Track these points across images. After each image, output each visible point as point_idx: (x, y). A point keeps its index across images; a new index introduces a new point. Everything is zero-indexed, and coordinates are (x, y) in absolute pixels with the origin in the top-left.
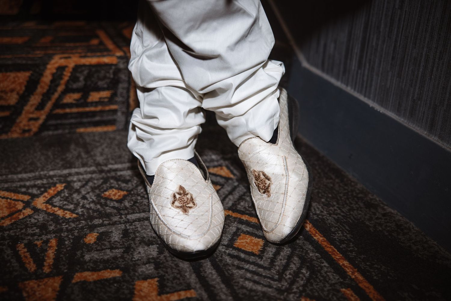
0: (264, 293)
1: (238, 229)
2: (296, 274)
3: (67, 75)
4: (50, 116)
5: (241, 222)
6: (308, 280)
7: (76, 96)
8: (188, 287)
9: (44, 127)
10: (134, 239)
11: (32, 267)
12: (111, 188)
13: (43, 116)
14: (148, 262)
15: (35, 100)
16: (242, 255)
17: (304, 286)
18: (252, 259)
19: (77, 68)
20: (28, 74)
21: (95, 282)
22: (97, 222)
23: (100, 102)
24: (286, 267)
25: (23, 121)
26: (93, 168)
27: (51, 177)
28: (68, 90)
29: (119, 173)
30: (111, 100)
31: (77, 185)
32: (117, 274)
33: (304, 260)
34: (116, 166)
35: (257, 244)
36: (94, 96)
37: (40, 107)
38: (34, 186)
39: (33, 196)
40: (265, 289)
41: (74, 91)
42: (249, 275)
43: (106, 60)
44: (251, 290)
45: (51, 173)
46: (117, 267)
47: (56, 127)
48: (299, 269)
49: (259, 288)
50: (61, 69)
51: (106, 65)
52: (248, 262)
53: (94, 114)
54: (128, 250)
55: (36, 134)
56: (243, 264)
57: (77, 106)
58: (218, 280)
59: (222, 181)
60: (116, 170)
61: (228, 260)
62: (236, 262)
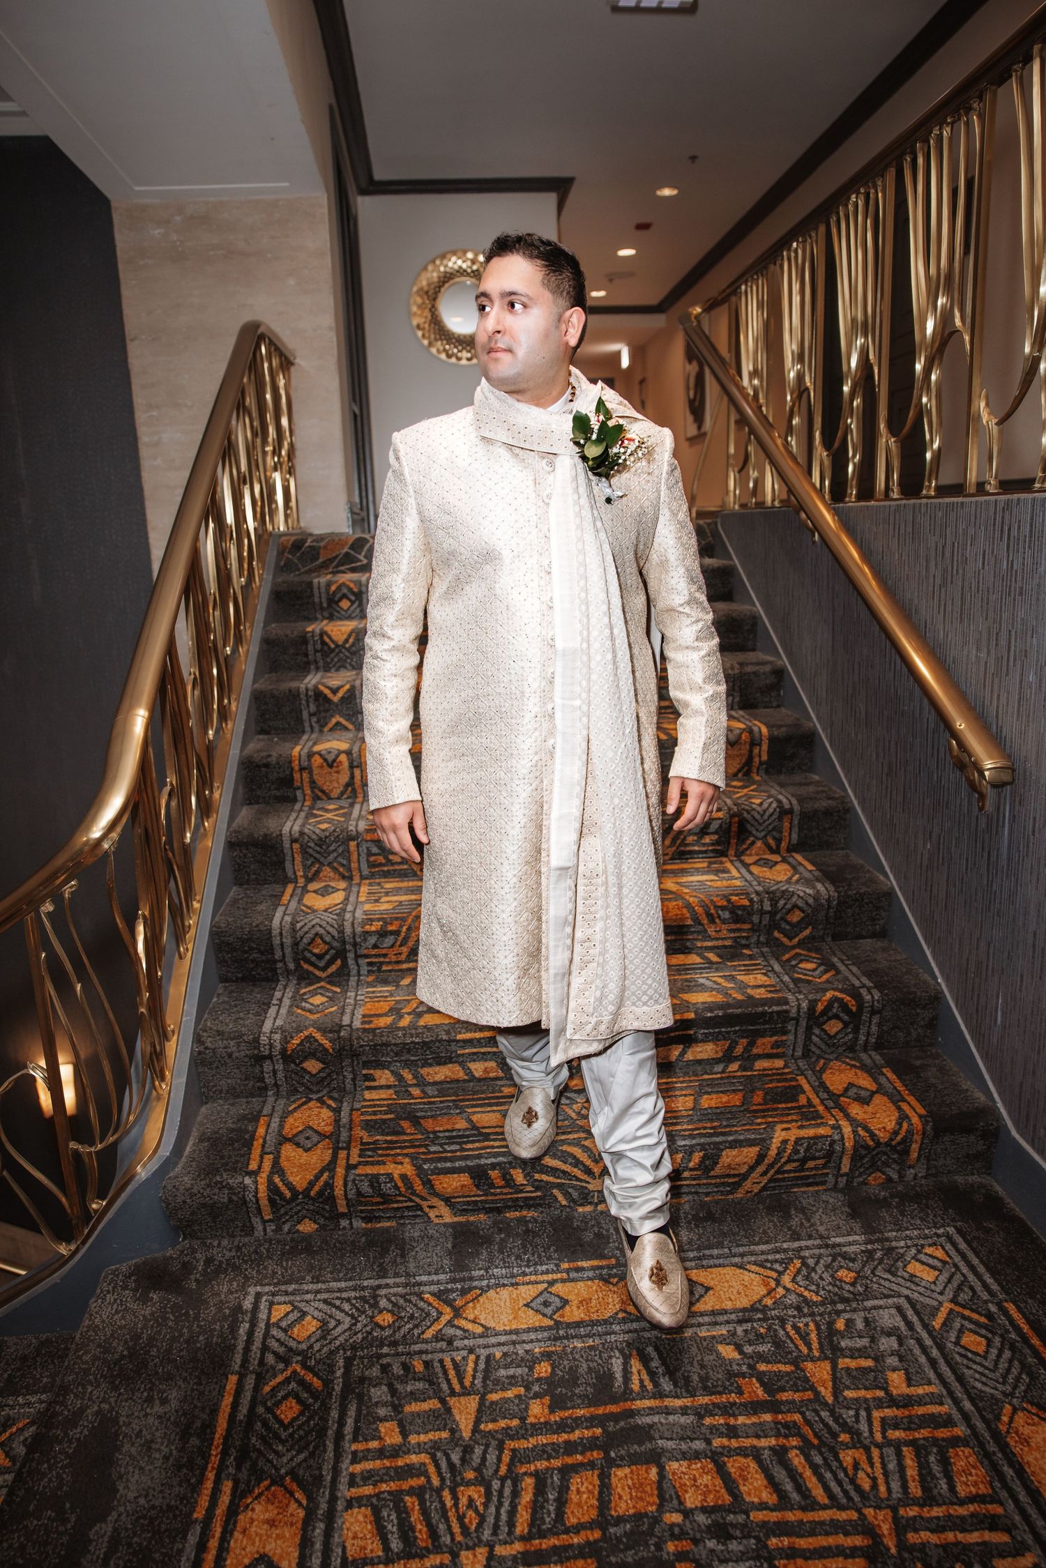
0: (992, 1395)
1: (962, 1325)
2: (1018, 1379)
3: (789, 1148)
4: (770, 1181)
5: (964, 1317)
6: (1028, 1386)
7: (795, 1164)
8: (930, 1383)
9: (764, 1188)
10: (875, 1329)
11: (805, 1350)
12: (841, 1267)
13: (765, 1180)
14: (892, 1355)
15: (761, 1169)
16: (970, 1355)
17: (1025, 1391)
18: (978, 1359)
19: (798, 1141)
20: (757, 1149)
21: (857, 1369)
22: (840, 1307)
23: (816, 1168)
24: (1008, 1371)
25: (748, 1185)
26: (818, 1242)
27: (785, 1251)
28: (789, 1161)
29: (844, 1249)
30: (825, 1166)
31: (811, 1262)
32: (869, 1363)
33: (1024, 1366)
34: (838, 1240)
35: (979, 1344)
36: (811, 1164)
37: (765, 1173)
38: (776, 1261)
39: (780, 1273)
40: (992, 1391)
41: (794, 1161)
42: (977, 1376)
43: (822, 1131)
44: (981, 1391)
45: (785, 1246)
46: (869, 1357)
47: (774, 1189)
48: (1020, 1374)
49: (987, 1389)
50: (785, 1142)
51: (823, 1136)
52: (975, 1362)
53: (808, 1177)
54: (873, 1340)
55: (756, 1194)
56: (971, 1364)
57: (795, 1171)
58: (953, 1378)
59: (939, 1264)
60: (839, 1245)
61: (957, 1357)
62: (965, 1362)
